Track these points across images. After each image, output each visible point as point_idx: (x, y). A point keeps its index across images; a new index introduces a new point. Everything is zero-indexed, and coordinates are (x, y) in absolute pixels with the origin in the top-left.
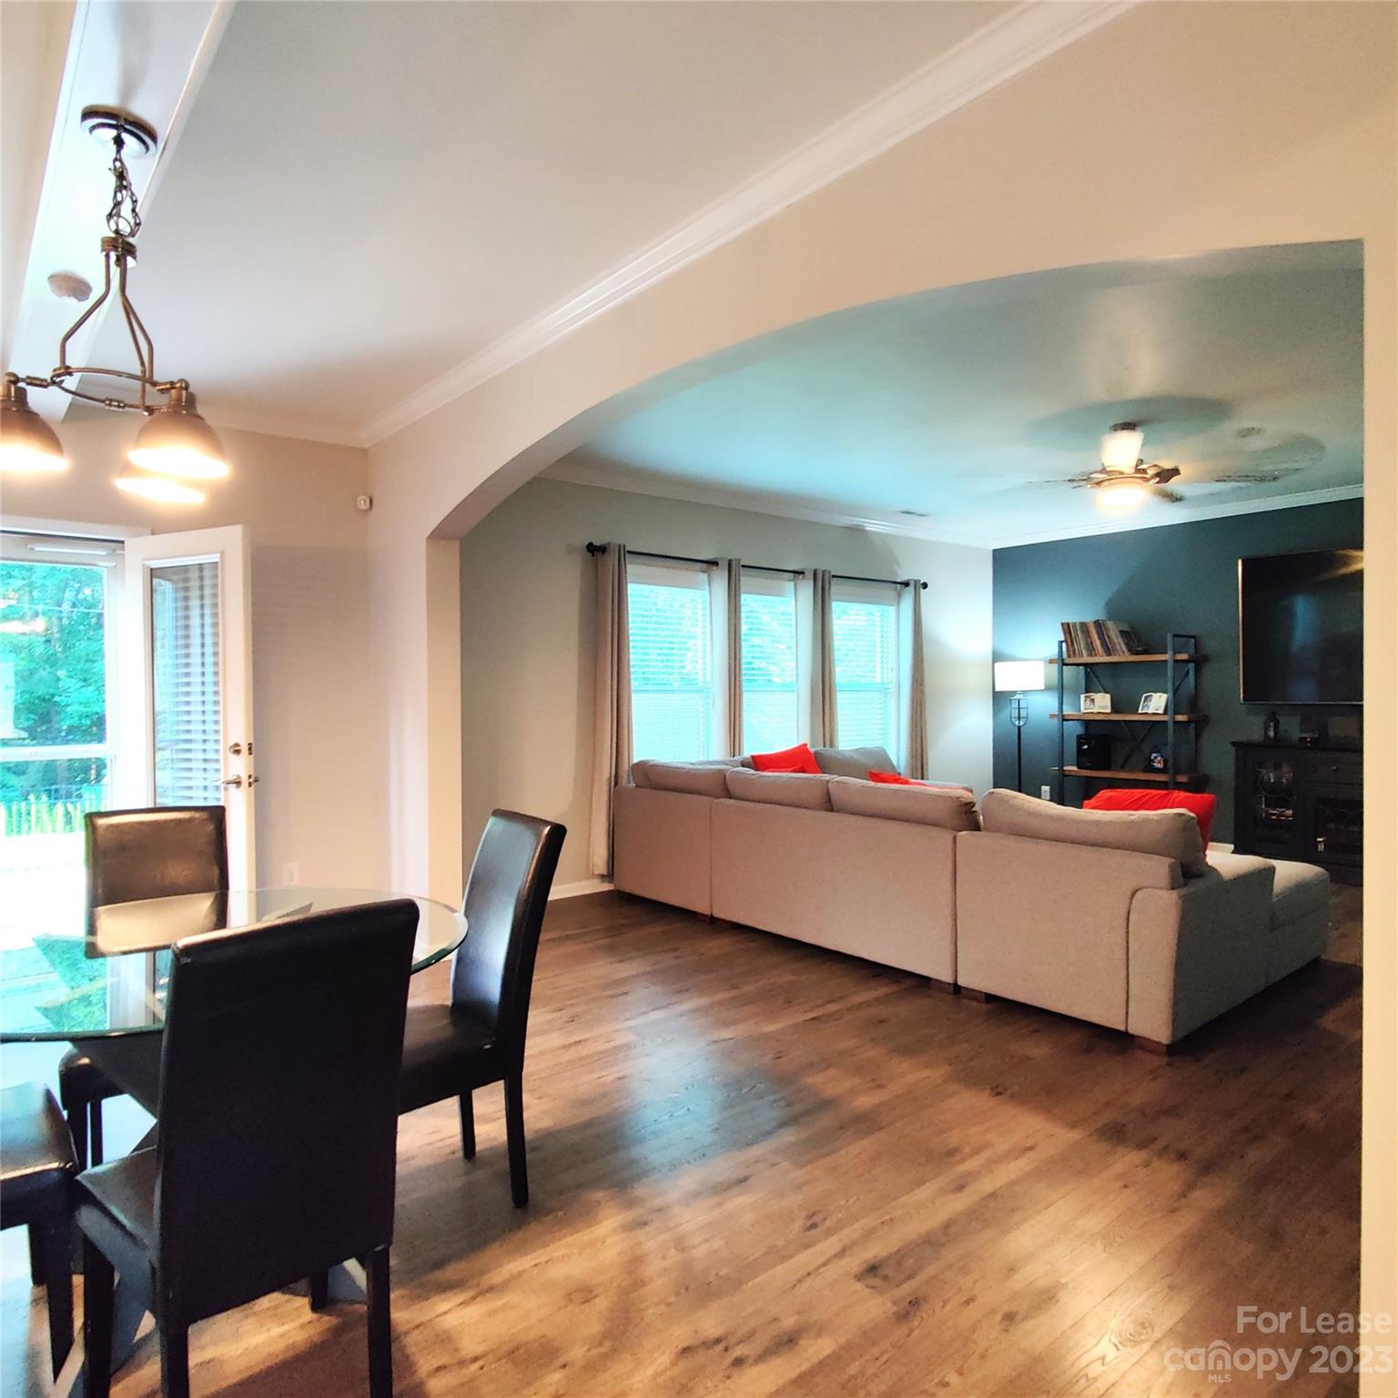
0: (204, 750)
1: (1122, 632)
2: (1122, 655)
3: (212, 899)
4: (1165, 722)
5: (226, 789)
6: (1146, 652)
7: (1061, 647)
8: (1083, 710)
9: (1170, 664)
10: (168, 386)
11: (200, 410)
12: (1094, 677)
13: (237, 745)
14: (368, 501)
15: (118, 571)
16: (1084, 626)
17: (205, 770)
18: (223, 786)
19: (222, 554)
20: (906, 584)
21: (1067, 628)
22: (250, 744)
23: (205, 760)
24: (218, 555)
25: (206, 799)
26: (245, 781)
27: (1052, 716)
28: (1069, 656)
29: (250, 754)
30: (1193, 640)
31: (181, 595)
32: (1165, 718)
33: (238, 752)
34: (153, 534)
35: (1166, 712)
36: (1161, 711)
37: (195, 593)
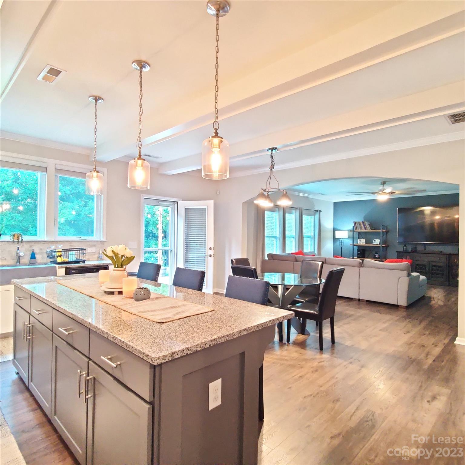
1: (369, 224)
2: (369, 230)
4: (380, 246)
5: (207, 257)
6: (374, 230)
7: (353, 227)
8: (358, 243)
9: (381, 233)
12: (361, 235)
14: (219, 192)
16: (359, 222)
19: (208, 206)
20: (317, 211)
21: (355, 223)
22: (214, 248)
24: (206, 206)
26: (212, 256)
27: (351, 244)
28: (355, 230)
29: (213, 250)
30: (385, 227)
32: (380, 245)
33: (211, 249)
35: (380, 244)
36: (379, 244)
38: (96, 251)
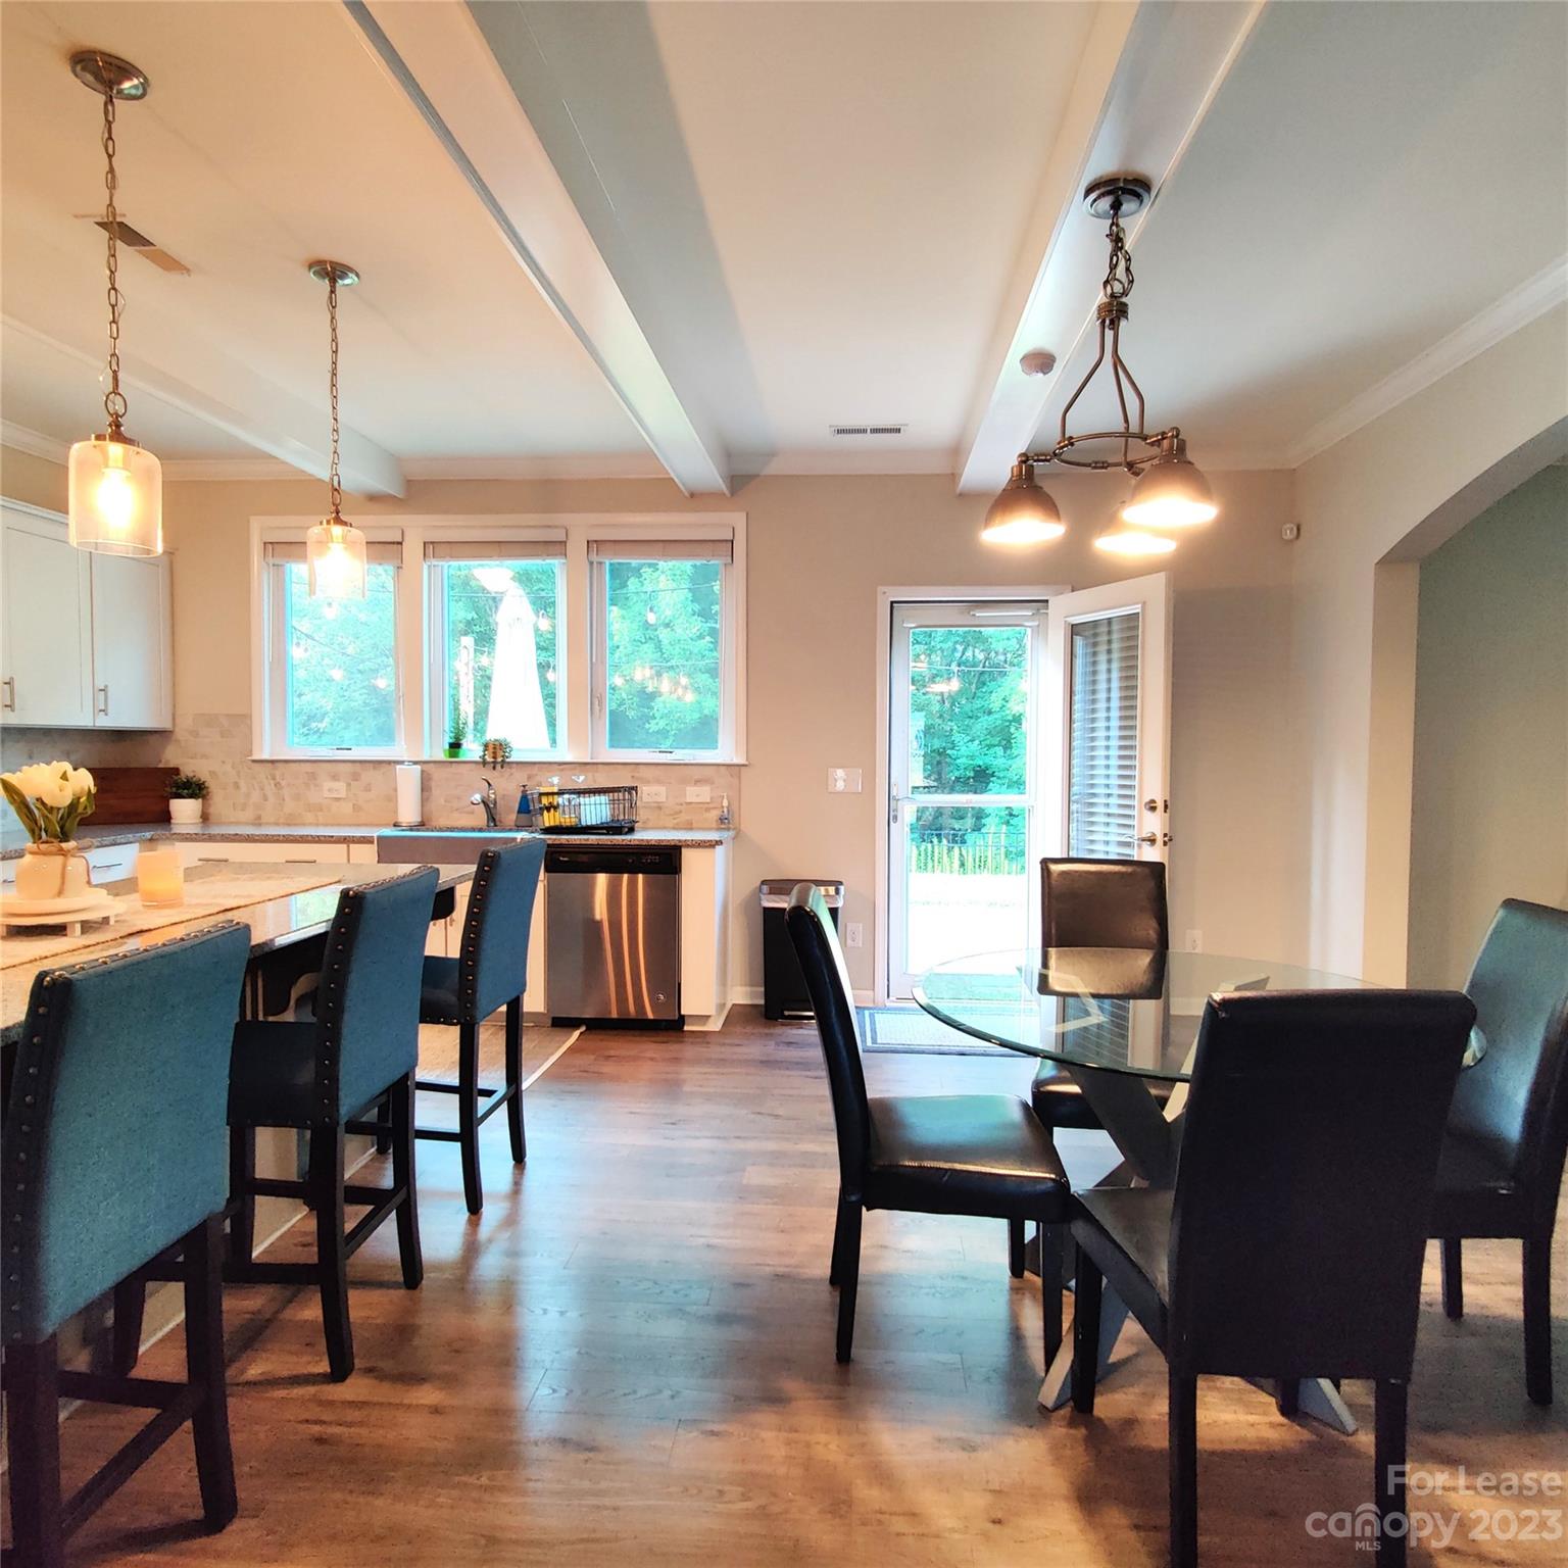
0: (1108, 805)
3: (1151, 956)
5: (1140, 846)
10: (1160, 437)
11: (1190, 455)
13: (1153, 801)
14: (1295, 529)
15: (1041, 631)
17: (1108, 824)
18: (1136, 842)
19: (1144, 604)
22: (1165, 801)
23: (1109, 815)
24: (1140, 606)
25: (1107, 853)
26: (1160, 839)
29: (1165, 811)
31: (1090, 650)
33: (1153, 809)
34: (1073, 591)
37: (1103, 648)
38: (711, 798)
